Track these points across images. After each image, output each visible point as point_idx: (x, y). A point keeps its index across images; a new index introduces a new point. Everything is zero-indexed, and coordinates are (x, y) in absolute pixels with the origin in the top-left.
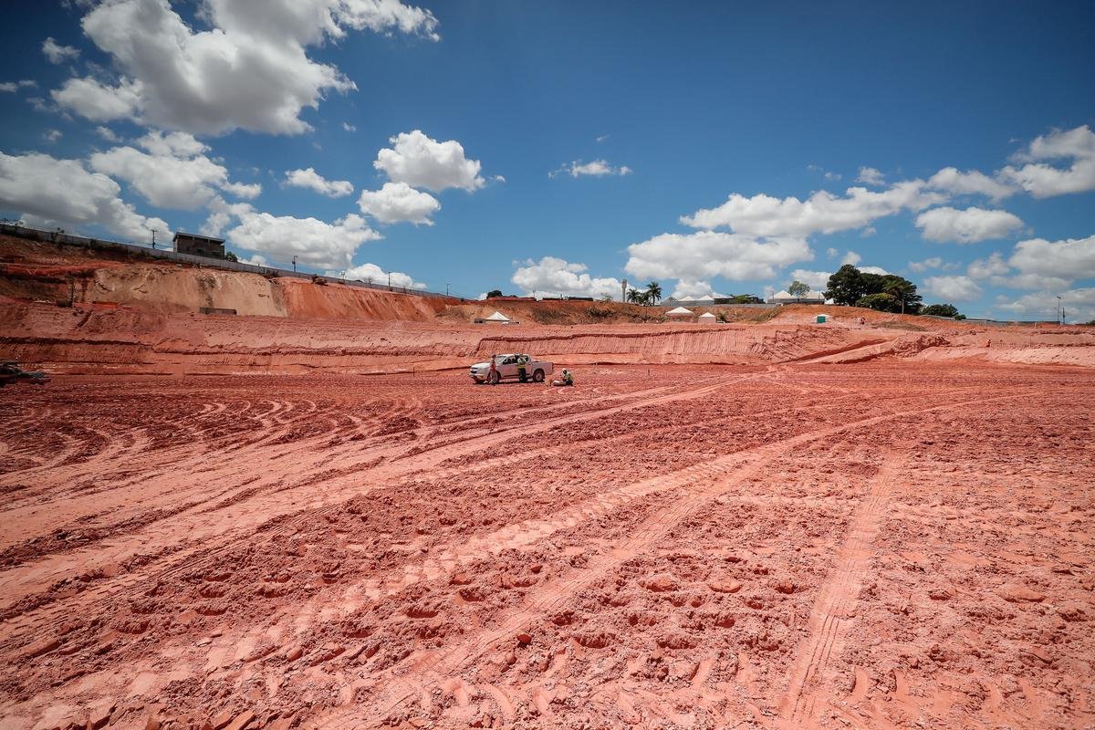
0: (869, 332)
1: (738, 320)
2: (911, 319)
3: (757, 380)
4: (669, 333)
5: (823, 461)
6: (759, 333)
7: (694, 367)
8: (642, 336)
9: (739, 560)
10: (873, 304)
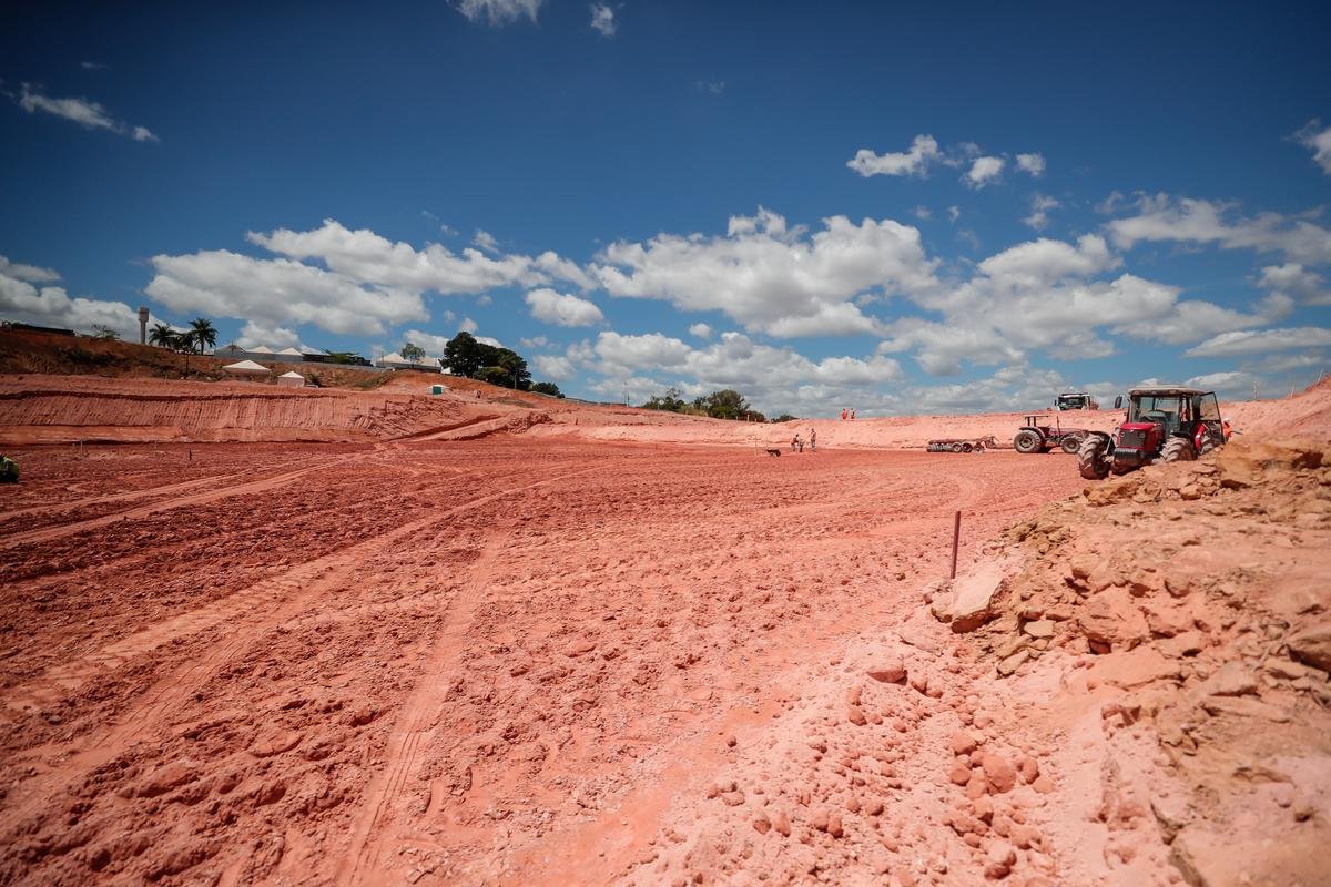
0: (484, 407)
1: (336, 385)
2: (523, 396)
3: (360, 462)
4: (230, 398)
5: (425, 552)
6: (364, 403)
7: (271, 446)
8: (180, 399)
9: (305, 702)
10: (488, 376)
